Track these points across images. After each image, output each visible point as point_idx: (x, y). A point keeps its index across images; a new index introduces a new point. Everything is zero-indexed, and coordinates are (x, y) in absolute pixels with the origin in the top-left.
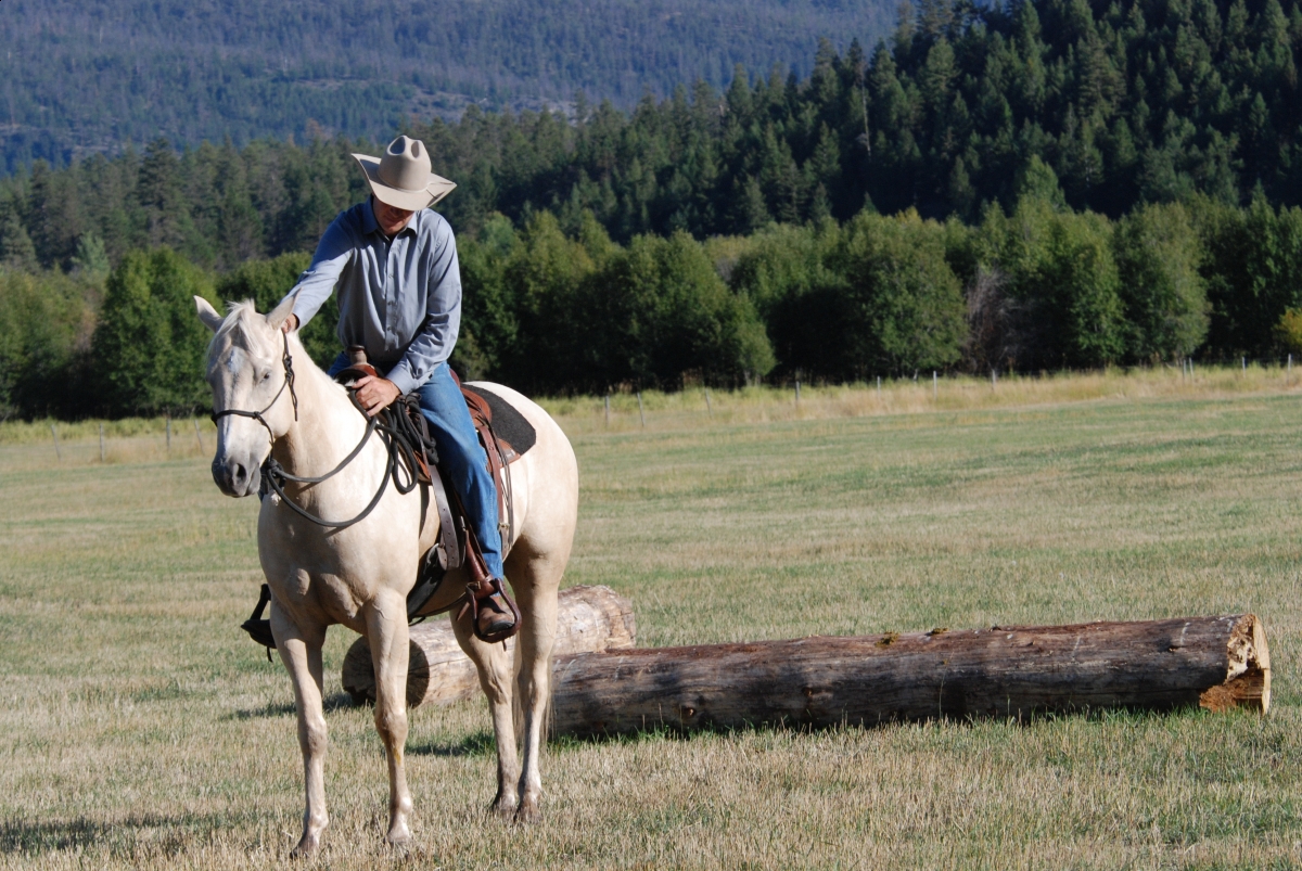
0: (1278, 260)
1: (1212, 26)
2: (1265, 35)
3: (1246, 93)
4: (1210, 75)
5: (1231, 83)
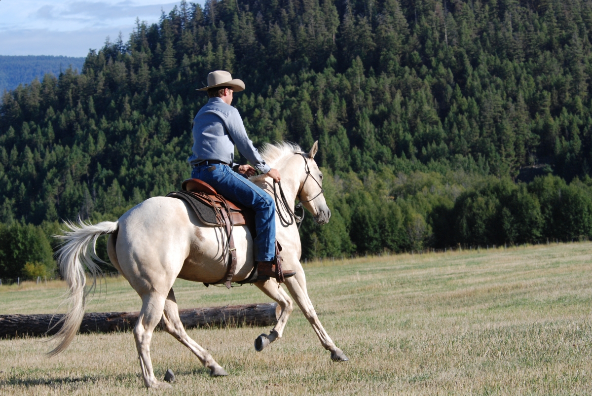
0: (23, 244)
1: (5, 158)
2: (24, 161)
3: (17, 182)
4: (4, 176)
5: (12, 179)
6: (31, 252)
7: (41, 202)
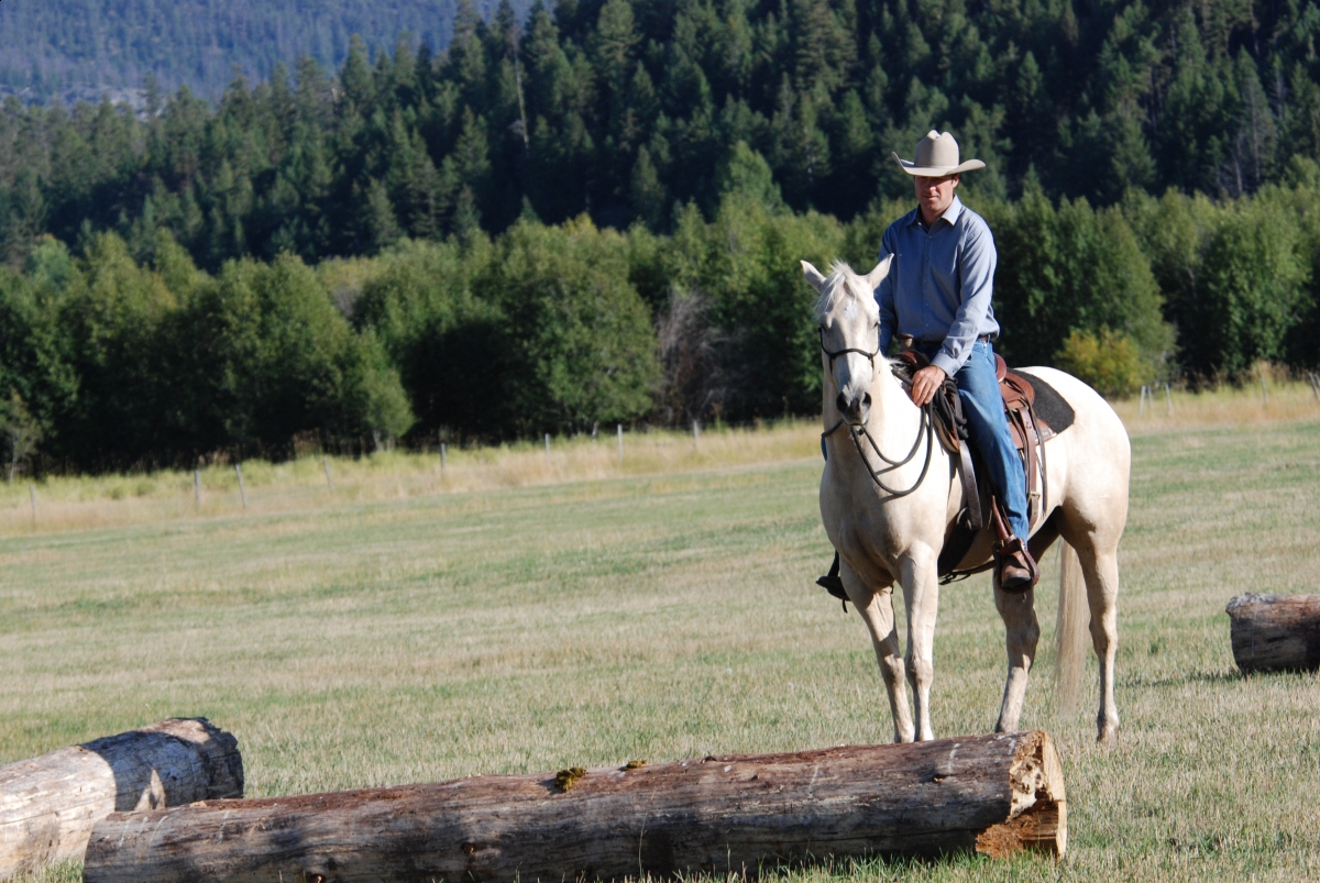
0: (1059, 268)
3: (1012, 53)
4: (965, 31)
5: (992, 40)
6: (1086, 297)
7: (1094, 118)
